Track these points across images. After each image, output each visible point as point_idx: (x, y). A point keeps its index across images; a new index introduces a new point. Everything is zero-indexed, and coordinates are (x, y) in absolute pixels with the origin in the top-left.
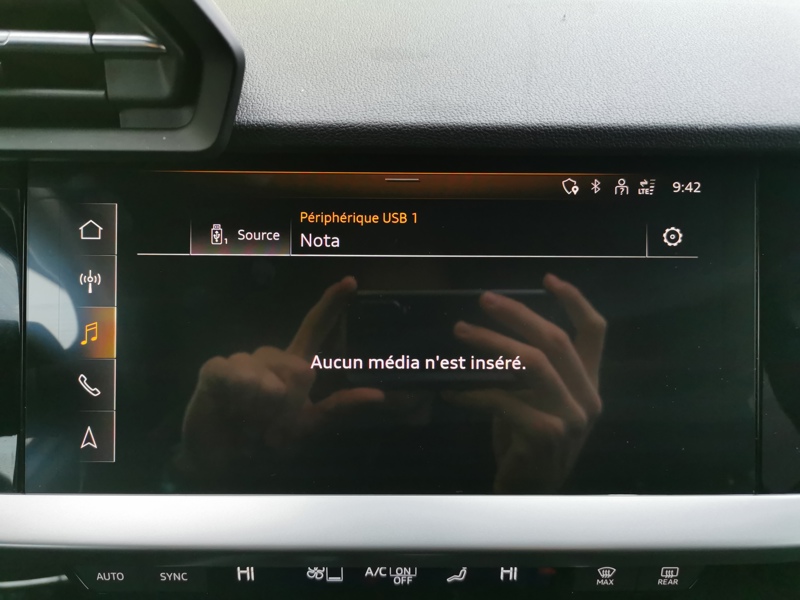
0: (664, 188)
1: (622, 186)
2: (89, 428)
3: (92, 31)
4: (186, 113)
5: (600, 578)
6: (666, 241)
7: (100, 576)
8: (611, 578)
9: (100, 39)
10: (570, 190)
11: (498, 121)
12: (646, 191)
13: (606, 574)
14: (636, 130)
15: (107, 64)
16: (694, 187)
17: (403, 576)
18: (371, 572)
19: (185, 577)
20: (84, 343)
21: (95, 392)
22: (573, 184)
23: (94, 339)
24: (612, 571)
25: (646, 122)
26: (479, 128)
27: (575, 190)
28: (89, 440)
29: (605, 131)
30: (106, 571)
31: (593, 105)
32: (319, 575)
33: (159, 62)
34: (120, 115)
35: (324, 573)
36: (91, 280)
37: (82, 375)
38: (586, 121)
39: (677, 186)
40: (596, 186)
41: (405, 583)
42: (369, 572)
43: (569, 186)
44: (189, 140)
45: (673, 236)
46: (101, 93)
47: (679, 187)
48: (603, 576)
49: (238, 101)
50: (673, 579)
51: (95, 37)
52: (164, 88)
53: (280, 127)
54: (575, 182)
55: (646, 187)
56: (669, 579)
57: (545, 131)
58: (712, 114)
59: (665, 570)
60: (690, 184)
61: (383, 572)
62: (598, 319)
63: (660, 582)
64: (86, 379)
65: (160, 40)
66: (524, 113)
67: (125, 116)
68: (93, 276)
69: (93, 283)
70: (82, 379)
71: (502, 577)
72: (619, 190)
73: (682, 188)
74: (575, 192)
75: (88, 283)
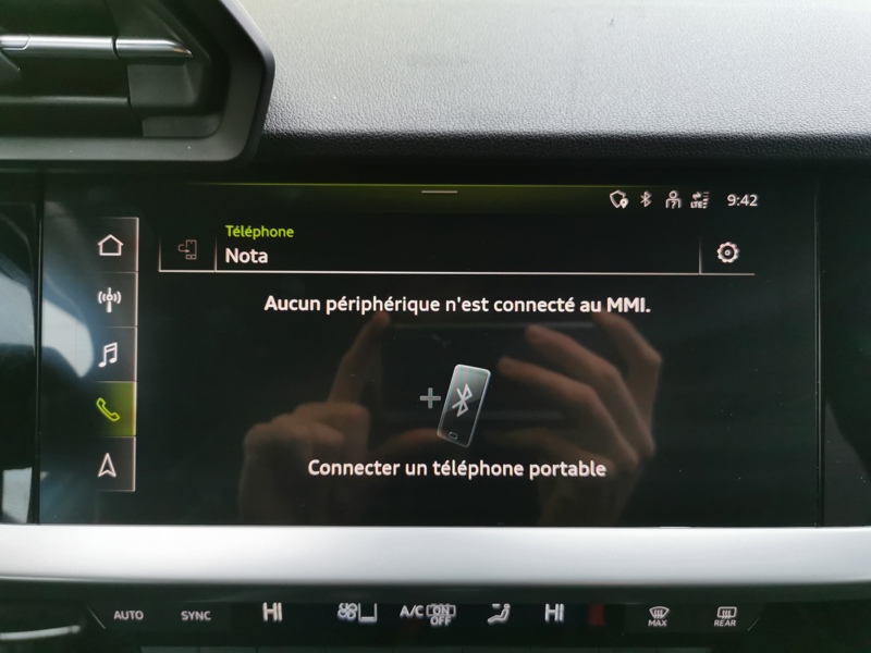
0: (718, 201)
1: (674, 199)
2: (107, 456)
3: (115, 35)
4: (212, 121)
5: (652, 619)
6: (720, 257)
7: (117, 615)
8: (664, 619)
9: (123, 43)
10: (618, 203)
11: (541, 129)
12: (699, 205)
13: (659, 615)
14: (687, 139)
15: (130, 68)
16: (751, 199)
17: (442, 615)
18: (407, 612)
19: (208, 616)
20: (102, 365)
21: (114, 417)
22: (621, 197)
23: (113, 360)
24: (664, 611)
25: (698, 131)
26: (521, 136)
27: (624, 203)
28: (107, 468)
29: (654, 140)
30: (124, 609)
31: (642, 113)
32: (351, 615)
33: (184, 67)
34: (143, 123)
35: (357, 614)
36: (110, 298)
37: (100, 399)
38: (634, 129)
39: (732, 199)
40: (646, 199)
41: (444, 623)
42: (404, 611)
43: (618, 198)
44: (216, 149)
45: (728, 253)
46: (124, 100)
47: (734, 200)
48: (655, 616)
49: (267, 109)
50: (730, 620)
51: (118, 41)
52: (190, 95)
53: (311, 136)
54: (624, 195)
55: (699, 199)
56: (726, 621)
57: (591, 139)
58: (767, 122)
59: (721, 611)
60: (746, 196)
61: (420, 612)
62: (653, 355)
63: (716, 623)
64: (104, 403)
65: (186, 45)
66: (568, 121)
67: (149, 125)
68: (112, 293)
69: (112, 302)
70: (101, 403)
71: (547, 618)
72: (671, 203)
73: (739, 201)
74: (624, 206)
75: (107, 301)
